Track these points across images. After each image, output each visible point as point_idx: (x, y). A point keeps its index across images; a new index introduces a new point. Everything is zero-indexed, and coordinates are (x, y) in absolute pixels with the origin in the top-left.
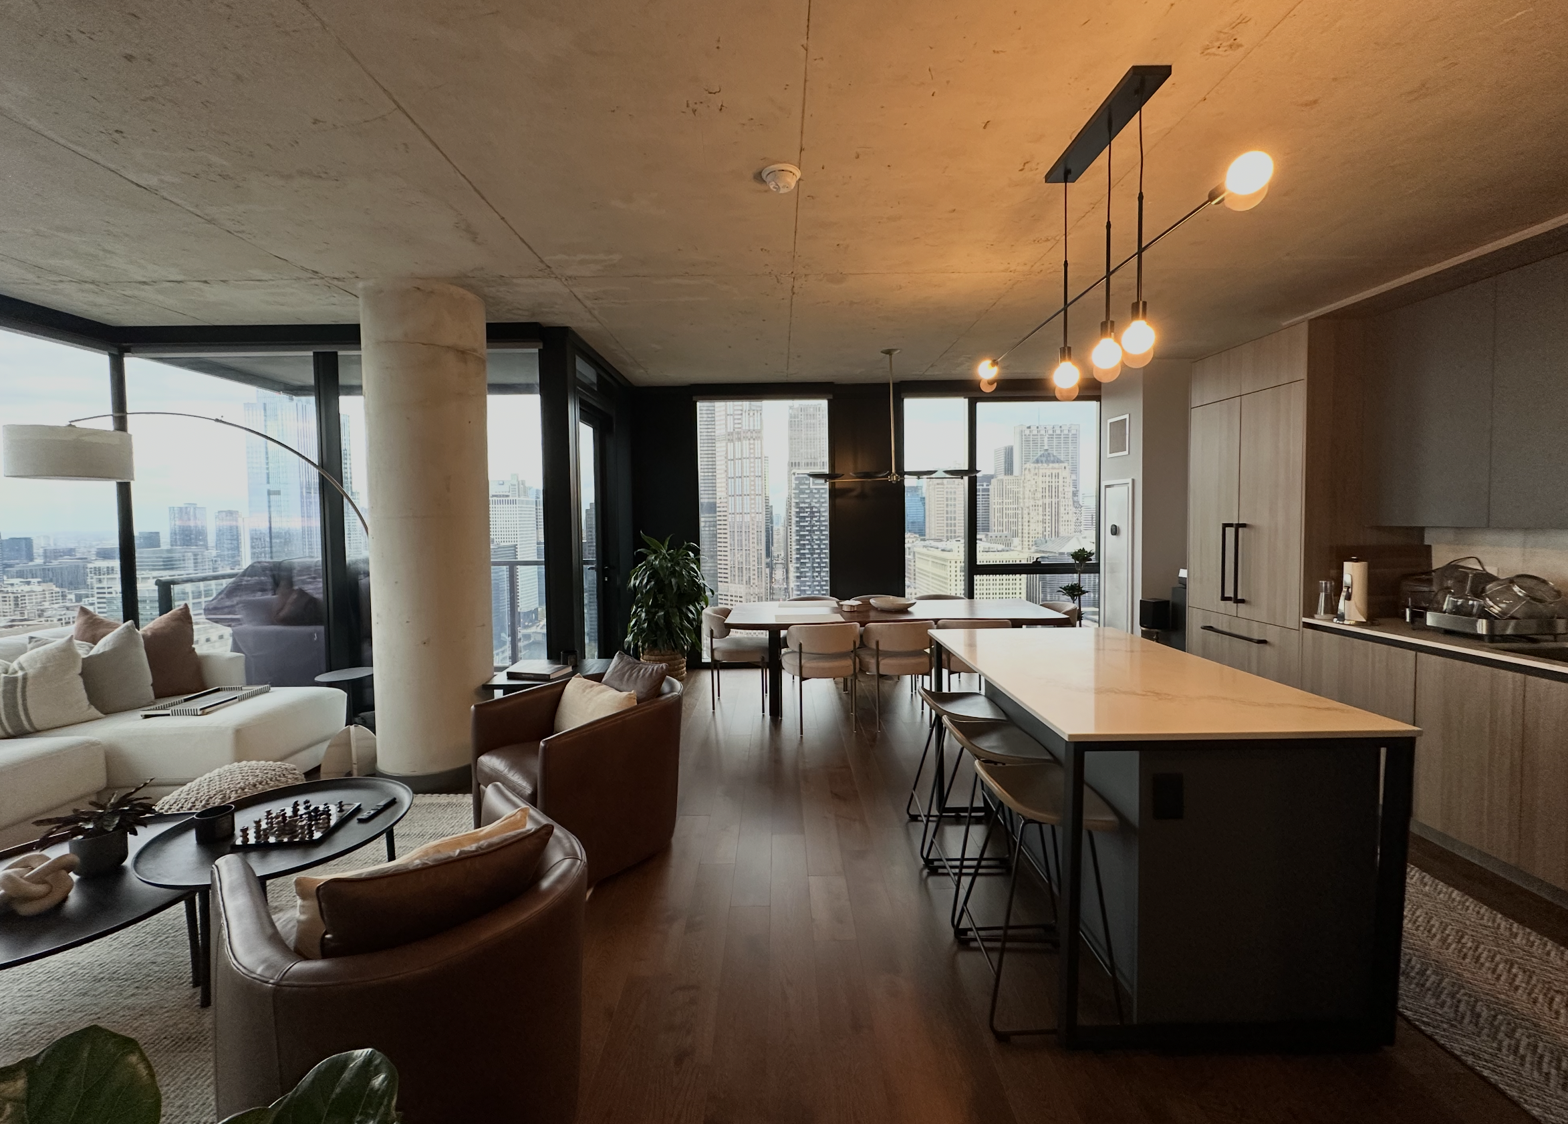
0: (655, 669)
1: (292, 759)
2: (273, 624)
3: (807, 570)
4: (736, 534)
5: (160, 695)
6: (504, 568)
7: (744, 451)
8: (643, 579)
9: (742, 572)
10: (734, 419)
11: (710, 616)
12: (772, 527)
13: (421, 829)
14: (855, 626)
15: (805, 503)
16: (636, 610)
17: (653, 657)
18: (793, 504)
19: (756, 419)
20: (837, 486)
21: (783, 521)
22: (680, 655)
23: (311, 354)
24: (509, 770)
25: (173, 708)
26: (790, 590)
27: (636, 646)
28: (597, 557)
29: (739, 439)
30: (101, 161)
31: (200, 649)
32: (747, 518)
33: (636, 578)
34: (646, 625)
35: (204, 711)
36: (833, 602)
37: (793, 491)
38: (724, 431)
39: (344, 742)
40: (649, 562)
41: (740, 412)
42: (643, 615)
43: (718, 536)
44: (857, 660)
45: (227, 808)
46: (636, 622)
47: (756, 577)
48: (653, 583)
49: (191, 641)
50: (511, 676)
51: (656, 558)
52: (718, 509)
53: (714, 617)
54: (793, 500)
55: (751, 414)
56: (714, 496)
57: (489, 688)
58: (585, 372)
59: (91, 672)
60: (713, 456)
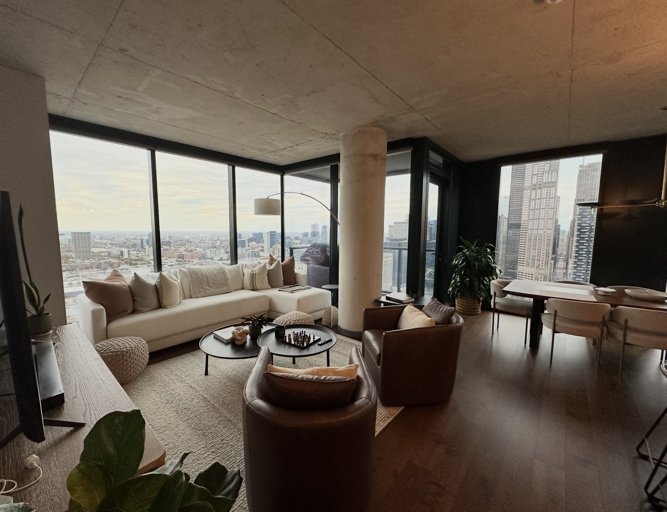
0: (448, 309)
1: (311, 314)
2: (318, 265)
3: (583, 263)
4: (532, 240)
5: (285, 284)
6: (397, 251)
7: (543, 194)
8: (459, 261)
9: (534, 261)
10: (538, 177)
11: (495, 284)
12: (559, 237)
13: (346, 352)
14: (606, 306)
15: (586, 223)
16: (455, 276)
17: (462, 301)
18: (576, 224)
19: (553, 175)
20: (605, 211)
21: (567, 233)
22: (477, 302)
23: (330, 166)
24: (373, 341)
25: (285, 289)
26: (568, 274)
27: (454, 293)
28: (436, 248)
29: (540, 188)
30: (263, 108)
31: (296, 270)
32: (541, 232)
33: (456, 260)
34: (459, 284)
35: (292, 292)
36: (591, 287)
37: (577, 216)
38: (530, 184)
39: (329, 311)
40: (463, 253)
41: (542, 173)
42: (458, 279)
43: (520, 241)
44: (605, 329)
45: (283, 327)
46: (454, 282)
47: (544, 265)
48: (465, 263)
49: (294, 268)
50: (388, 298)
51: (467, 251)
52: (521, 227)
53: (497, 285)
54: (577, 222)
55: (550, 173)
56: (520, 220)
57: (378, 302)
58: (436, 158)
59: (270, 274)
60: (522, 198)
